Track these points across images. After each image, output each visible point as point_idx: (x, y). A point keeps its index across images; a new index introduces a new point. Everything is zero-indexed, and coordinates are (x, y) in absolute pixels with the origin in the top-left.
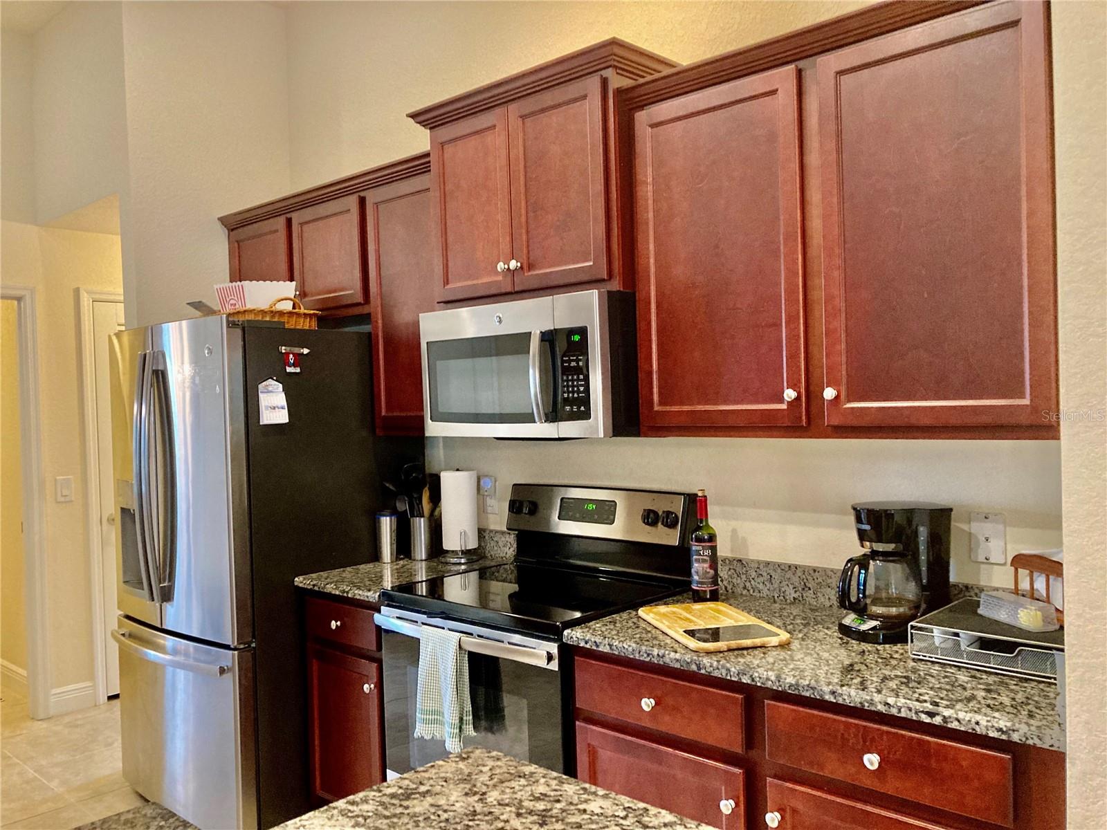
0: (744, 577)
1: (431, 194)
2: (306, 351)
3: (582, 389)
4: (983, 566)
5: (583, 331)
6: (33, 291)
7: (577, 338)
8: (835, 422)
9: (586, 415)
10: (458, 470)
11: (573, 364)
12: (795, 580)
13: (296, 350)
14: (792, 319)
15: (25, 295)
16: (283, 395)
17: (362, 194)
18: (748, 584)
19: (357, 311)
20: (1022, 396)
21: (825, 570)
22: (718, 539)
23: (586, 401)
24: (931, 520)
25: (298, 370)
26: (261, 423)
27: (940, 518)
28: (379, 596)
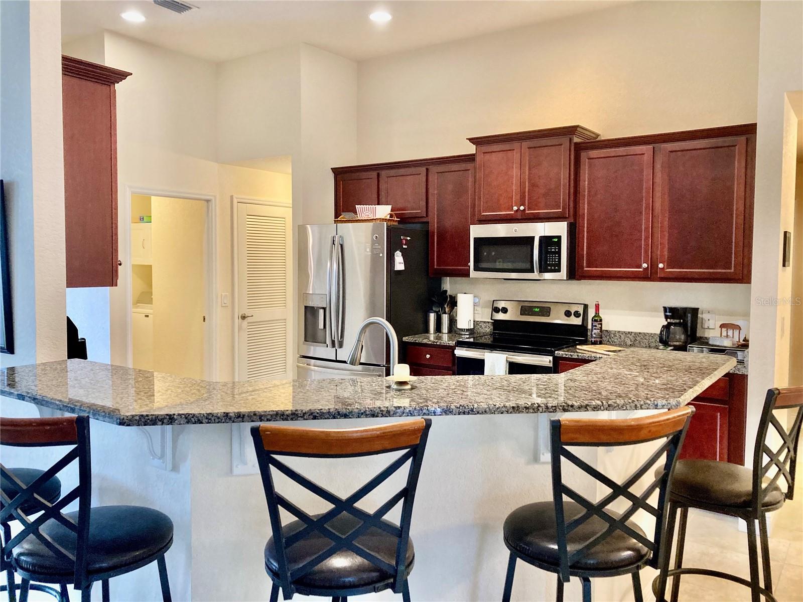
0: (608, 337)
1: (470, 172)
2: (409, 238)
3: (557, 260)
4: (706, 330)
5: (559, 238)
6: (215, 197)
7: (556, 240)
8: (662, 276)
9: (559, 271)
10: (465, 293)
11: (553, 250)
12: (631, 337)
13: (406, 238)
14: (647, 238)
15: (212, 199)
16: (402, 257)
17: (428, 167)
18: (610, 340)
19: (422, 220)
20: (730, 269)
21: (644, 333)
22: (603, 321)
23: (559, 265)
24: (692, 312)
25: (406, 247)
26: (395, 269)
27: (695, 311)
28: (455, 343)
